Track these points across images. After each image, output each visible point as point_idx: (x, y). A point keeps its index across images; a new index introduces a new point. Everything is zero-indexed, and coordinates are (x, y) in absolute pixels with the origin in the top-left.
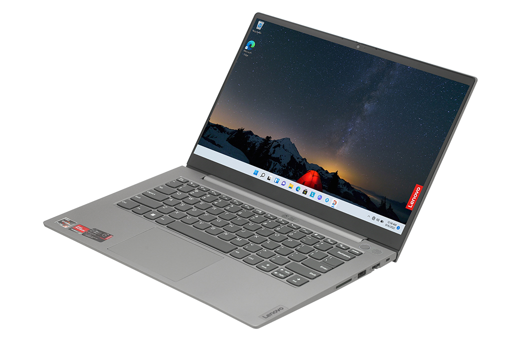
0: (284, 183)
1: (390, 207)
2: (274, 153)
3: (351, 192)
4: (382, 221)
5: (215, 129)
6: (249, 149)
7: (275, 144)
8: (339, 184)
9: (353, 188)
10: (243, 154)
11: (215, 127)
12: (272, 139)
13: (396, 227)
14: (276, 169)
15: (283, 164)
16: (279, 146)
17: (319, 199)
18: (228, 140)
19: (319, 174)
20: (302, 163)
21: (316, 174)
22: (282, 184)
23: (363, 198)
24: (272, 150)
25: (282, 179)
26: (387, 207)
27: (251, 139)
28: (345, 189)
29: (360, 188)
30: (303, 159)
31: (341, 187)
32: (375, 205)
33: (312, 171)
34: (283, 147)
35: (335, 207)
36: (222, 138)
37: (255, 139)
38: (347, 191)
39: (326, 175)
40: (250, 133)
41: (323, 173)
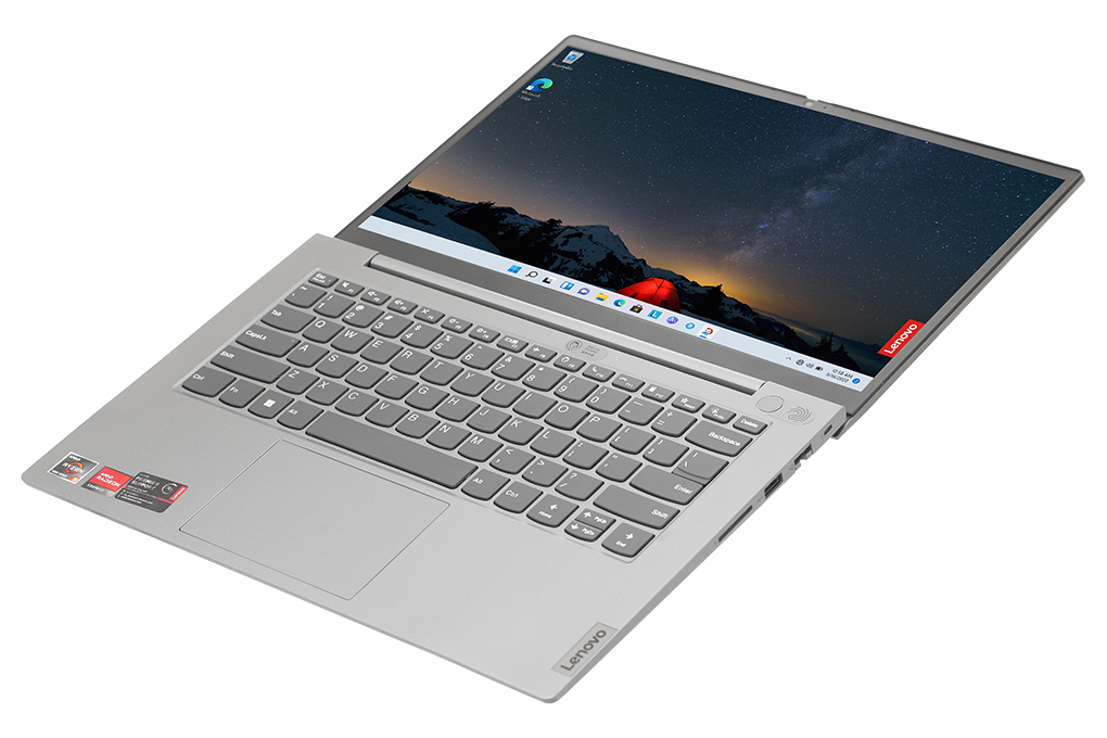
0: (583, 291)
1: (842, 348)
2: (565, 244)
3: (750, 319)
4: (818, 368)
5: (422, 198)
6: (501, 233)
7: (568, 232)
8: (724, 304)
9: (756, 314)
10: (486, 240)
11: (421, 195)
12: (564, 224)
13: (851, 380)
14: (567, 268)
15: (585, 261)
16: (580, 235)
17: (671, 323)
18: (450, 216)
19: (676, 286)
20: (634, 267)
21: (667, 284)
22: (580, 292)
23: (777, 330)
24: (559, 240)
25: (579, 285)
26: (835, 347)
27: (509, 219)
28: (737, 313)
29: (775, 315)
30: (637, 260)
31: (727, 309)
32: (805, 343)
33: (656, 279)
34: (591, 237)
35: (709, 338)
36: (441, 211)
37: (522, 221)
38: (741, 315)
39: (695, 289)
40: (511, 211)
41: (685, 284)
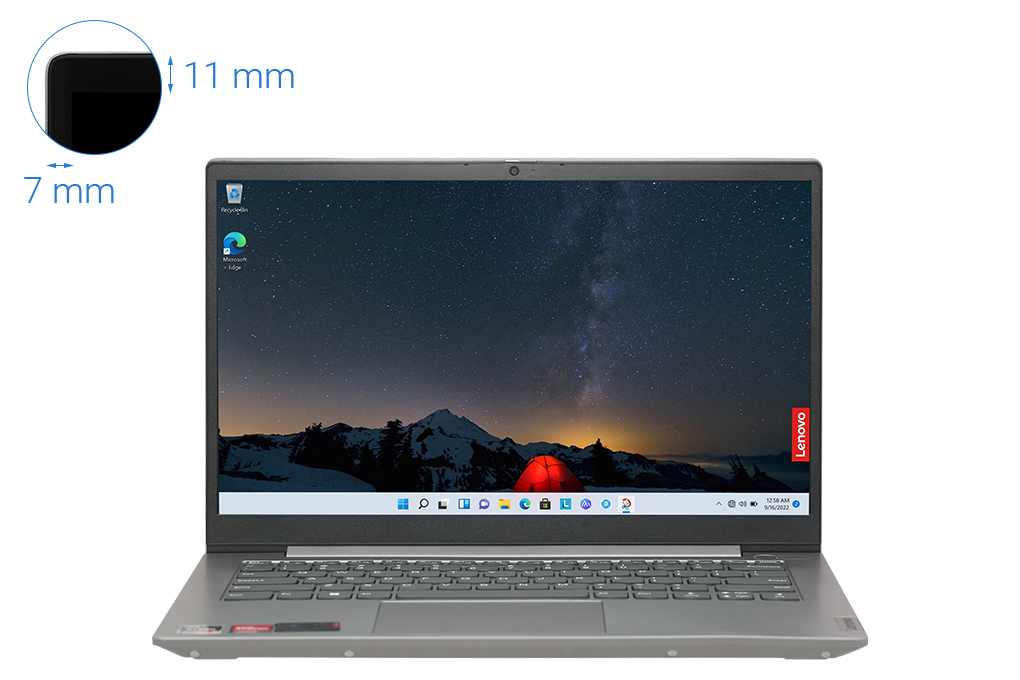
0: (483, 504)
1: (757, 470)
2: (424, 450)
3: (652, 471)
4: (753, 504)
5: (247, 447)
6: (357, 462)
7: (416, 433)
8: (617, 463)
9: (653, 462)
10: (349, 476)
11: (243, 444)
12: (405, 424)
13: (790, 504)
14: (448, 481)
15: (459, 465)
16: (429, 432)
17: (586, 508)
18: (292, 459)
19: (559, 459)
20: (506, 450)
21: (550, 460)
22: (481, 507)
23: (686, 473)
24: (416, 447)
25: (475, 497)
26: (751, 472)
27: (351, 441)
28: (637, 469)
29: (670, 455)
30: (502, 442)
31: (624, 467)
32: (722, 479)
33: (537, 458)
34: (441, 431)
35: (633, 511)
36: (278, 461)
37: (362, 437)
38: (644, 471)
39: (576, 455)
40: (342, 427)
41: (567, 453)
